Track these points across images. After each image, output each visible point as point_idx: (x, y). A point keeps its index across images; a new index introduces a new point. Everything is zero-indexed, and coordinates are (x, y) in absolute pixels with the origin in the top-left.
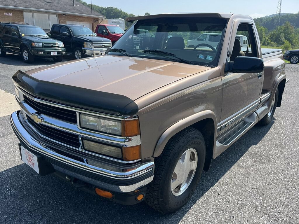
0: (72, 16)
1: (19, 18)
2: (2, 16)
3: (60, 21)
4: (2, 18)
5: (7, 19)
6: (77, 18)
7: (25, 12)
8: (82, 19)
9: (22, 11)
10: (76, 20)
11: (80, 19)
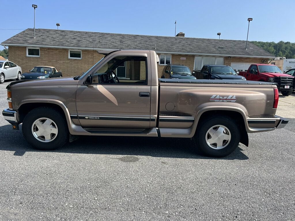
0: (237, 58)
1: (190, 61)
2: (179, 60)
3: (225, 63)
4: (179, 61)
5: (182, 62)
6: (242, 60)
7: (196, 56)
8: (248, 60)
9: (193, 56)
10: (242, 61)
11: (246, 60)
